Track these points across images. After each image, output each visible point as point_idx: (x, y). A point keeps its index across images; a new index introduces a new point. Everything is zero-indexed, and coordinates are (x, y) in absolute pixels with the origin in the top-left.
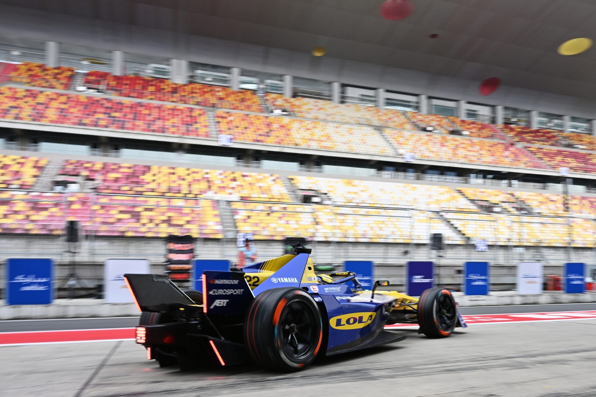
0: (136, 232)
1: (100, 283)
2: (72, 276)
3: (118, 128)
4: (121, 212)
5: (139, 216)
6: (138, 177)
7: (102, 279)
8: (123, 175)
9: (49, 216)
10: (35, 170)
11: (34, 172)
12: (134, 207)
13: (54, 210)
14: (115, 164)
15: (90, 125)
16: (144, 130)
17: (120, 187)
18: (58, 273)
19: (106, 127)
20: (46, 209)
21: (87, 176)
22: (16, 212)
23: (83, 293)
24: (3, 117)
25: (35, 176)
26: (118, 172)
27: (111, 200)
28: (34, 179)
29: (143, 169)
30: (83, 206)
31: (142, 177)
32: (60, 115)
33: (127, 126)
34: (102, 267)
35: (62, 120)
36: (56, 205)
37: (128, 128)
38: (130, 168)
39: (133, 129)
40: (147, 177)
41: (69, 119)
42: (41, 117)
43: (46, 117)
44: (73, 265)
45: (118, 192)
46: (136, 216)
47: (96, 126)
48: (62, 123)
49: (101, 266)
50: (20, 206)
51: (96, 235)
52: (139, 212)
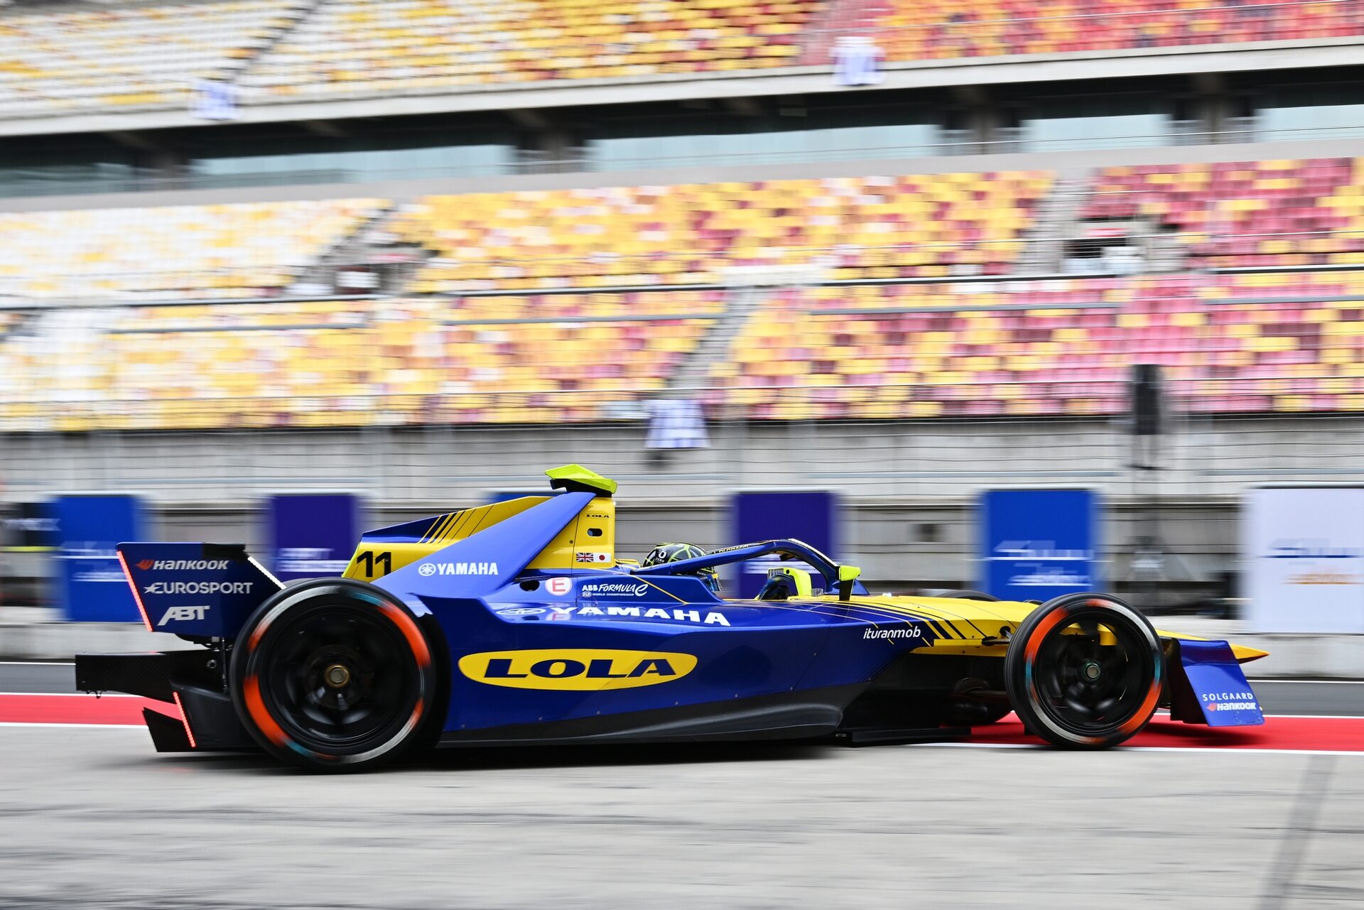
0: (1314, 396)
1: (1228, 567)
2: (1147, 544)
3: (1254, 36)
4: (1268, 330)
5: (1317, 338)
6: (1312, 201)
7: (1230, 554)
8: (1272, 202)
9: (1062, 358)
10: (1019, 212)
11: (1015, 218)
12: (1304, 306)
13: (1073, 337)
14: (1241, 166)
15: (1168, 41)
16: (1337, 31)
17: (1256, 244)
18: (1113, 533)
19: (1215, 38)
20: (1046, 335)
21: (1164, 216)
22: (972, 350)
23: (1177, 597)
24: (929, 54)
25: (1019, 233)
26: (1255, 193)
27: (1236, 290)
28: (1019, 245)
29: (1330, 174)
30: (1153, 319)
31: (1326, 202)
32: (1083, 22)
33: (1277, 25)
34: (1232, 515)
35: (1085, 38)
36: (1077, 320)
37: (1282, 34)
38: (1287, 174)
39: (1298, 33)
40: (1341, 202)
41: (1104, 30)
42: (1029, 37)
43: (1041, 35)
44: (1152, 508)
45: (1256, 261)
46: (1310, 339)
47: (1185, 40)
48: (1086, 45)
49: (1228, 510)
50: (984, 330)
51: (1190, 413)
52: (1317, 326)
